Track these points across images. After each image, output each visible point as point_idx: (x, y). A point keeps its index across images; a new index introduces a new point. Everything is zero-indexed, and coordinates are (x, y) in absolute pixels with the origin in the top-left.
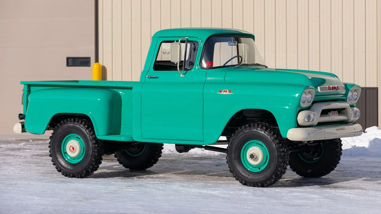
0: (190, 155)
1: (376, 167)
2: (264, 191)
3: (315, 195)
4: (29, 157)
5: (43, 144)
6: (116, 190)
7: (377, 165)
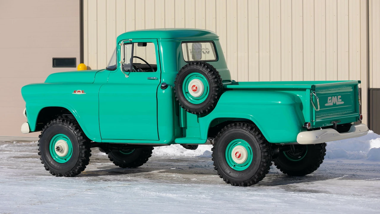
0: (168, 157)
1: (351, 170)
2: (224, 194)
3: (274, 199)
4: (5, 159)
5: (26, 146)
6: (75, 193)
7: (352, 168)
